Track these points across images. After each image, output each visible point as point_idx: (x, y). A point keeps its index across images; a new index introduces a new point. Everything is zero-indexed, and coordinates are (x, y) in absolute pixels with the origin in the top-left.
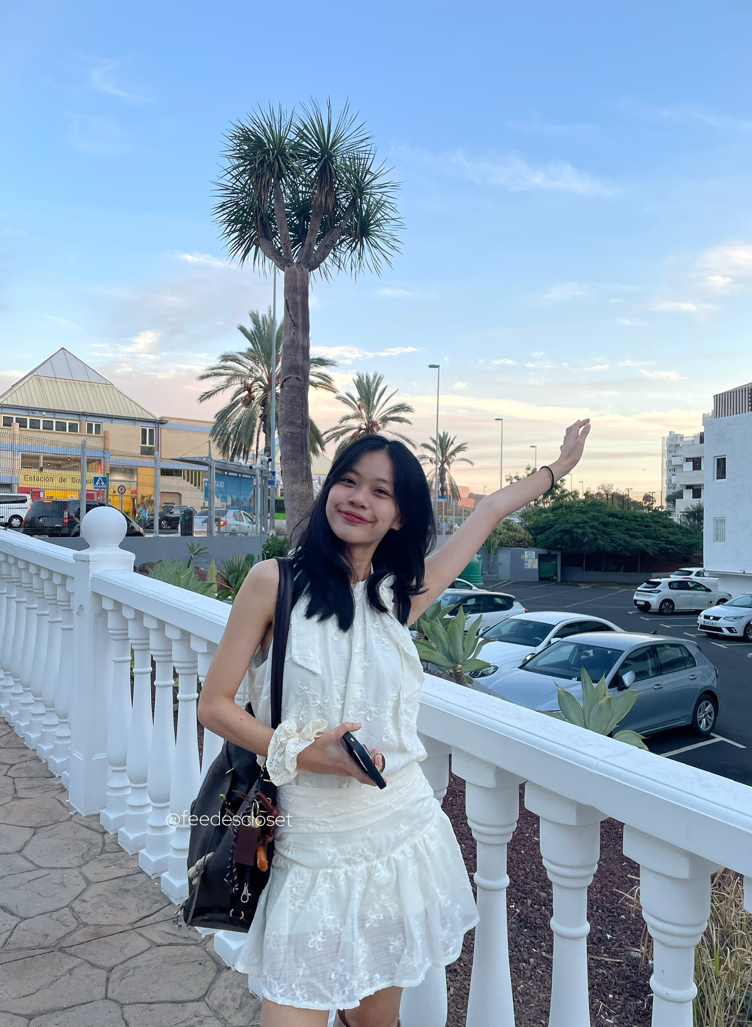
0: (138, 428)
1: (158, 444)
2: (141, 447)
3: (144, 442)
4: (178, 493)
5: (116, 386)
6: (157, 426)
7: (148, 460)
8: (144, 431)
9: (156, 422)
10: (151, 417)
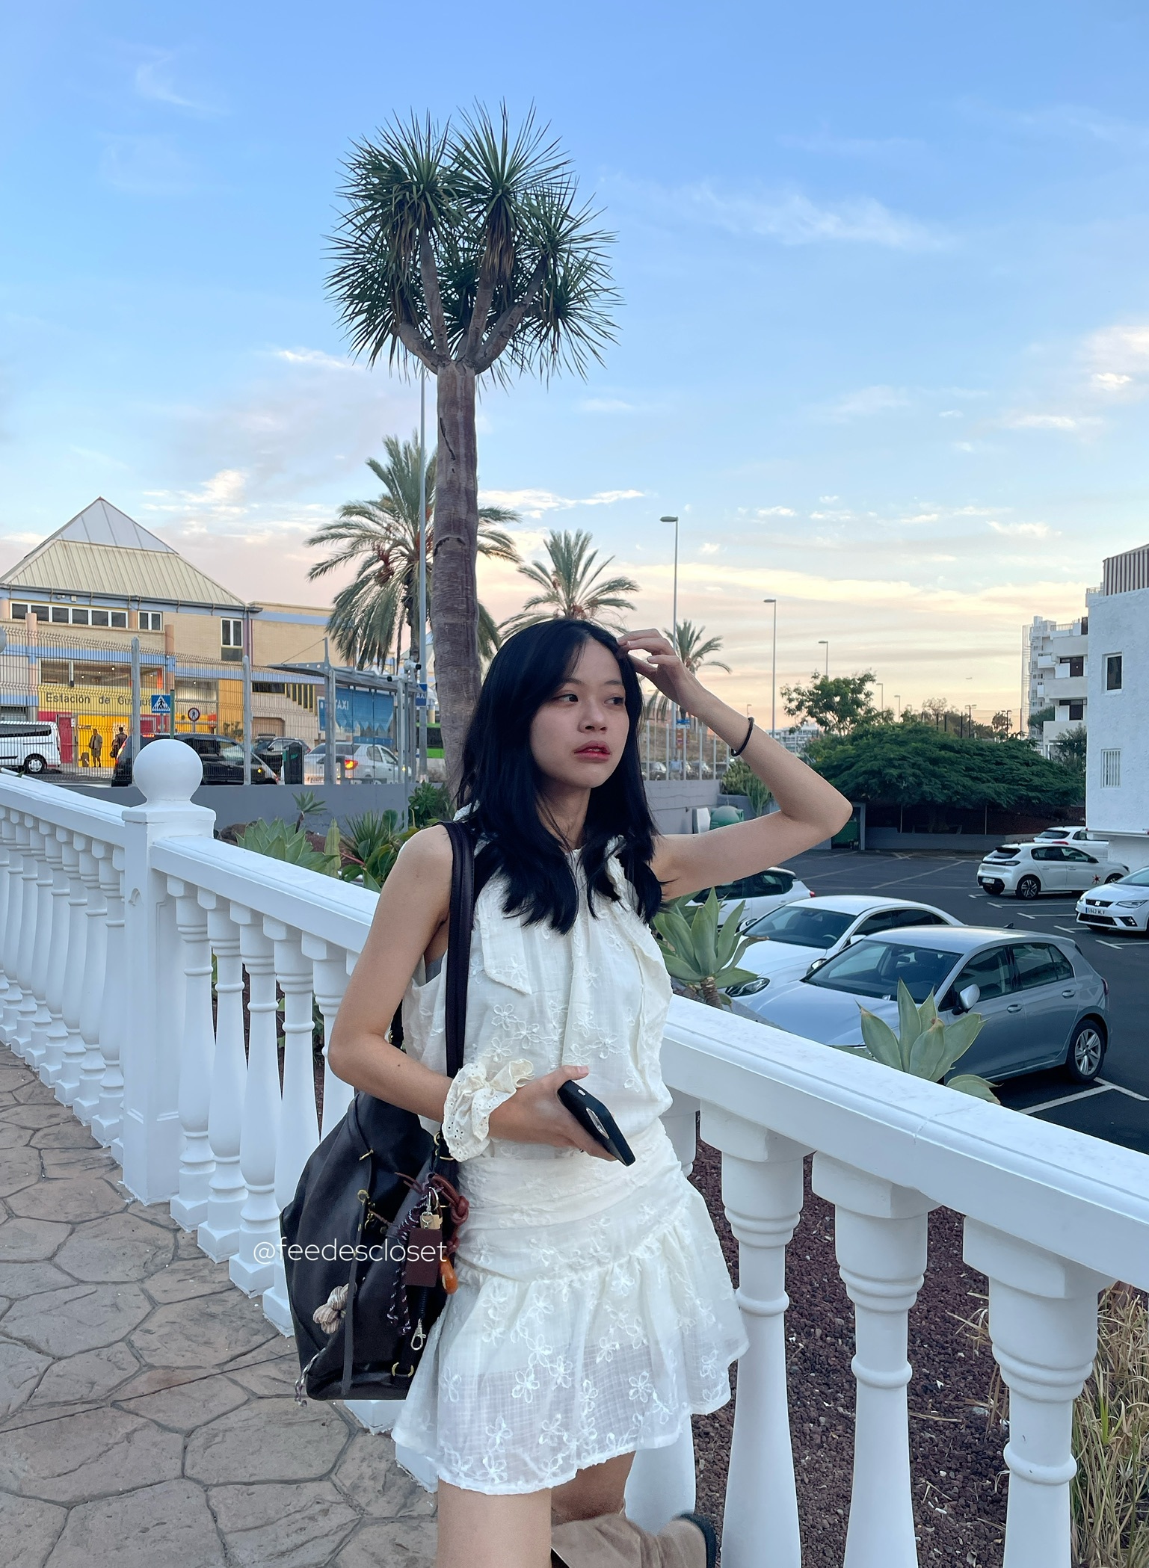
0: (217, 620)
1: (248, 644)
2: (222, 648)
3: (226, 641)
4: (280, 719)
5: (181, 555)
6: (245, 617)
7: (232, 669)
8: (226, 625)
9: (243, 611)
10: (236, 603)
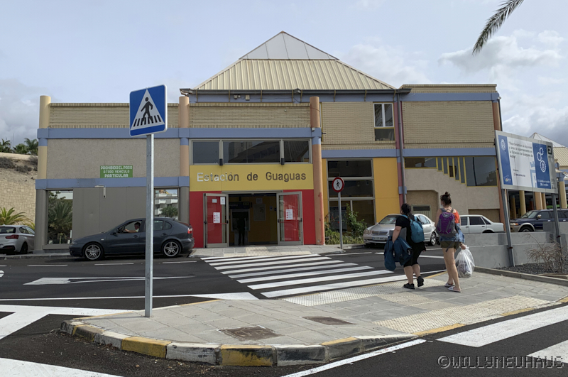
0: (369, 106)
1: (399, 124)
2: (376, 130)
4: (433, 191)
6: (395, 99)
8: (378, 108)
9: (393, 94)
